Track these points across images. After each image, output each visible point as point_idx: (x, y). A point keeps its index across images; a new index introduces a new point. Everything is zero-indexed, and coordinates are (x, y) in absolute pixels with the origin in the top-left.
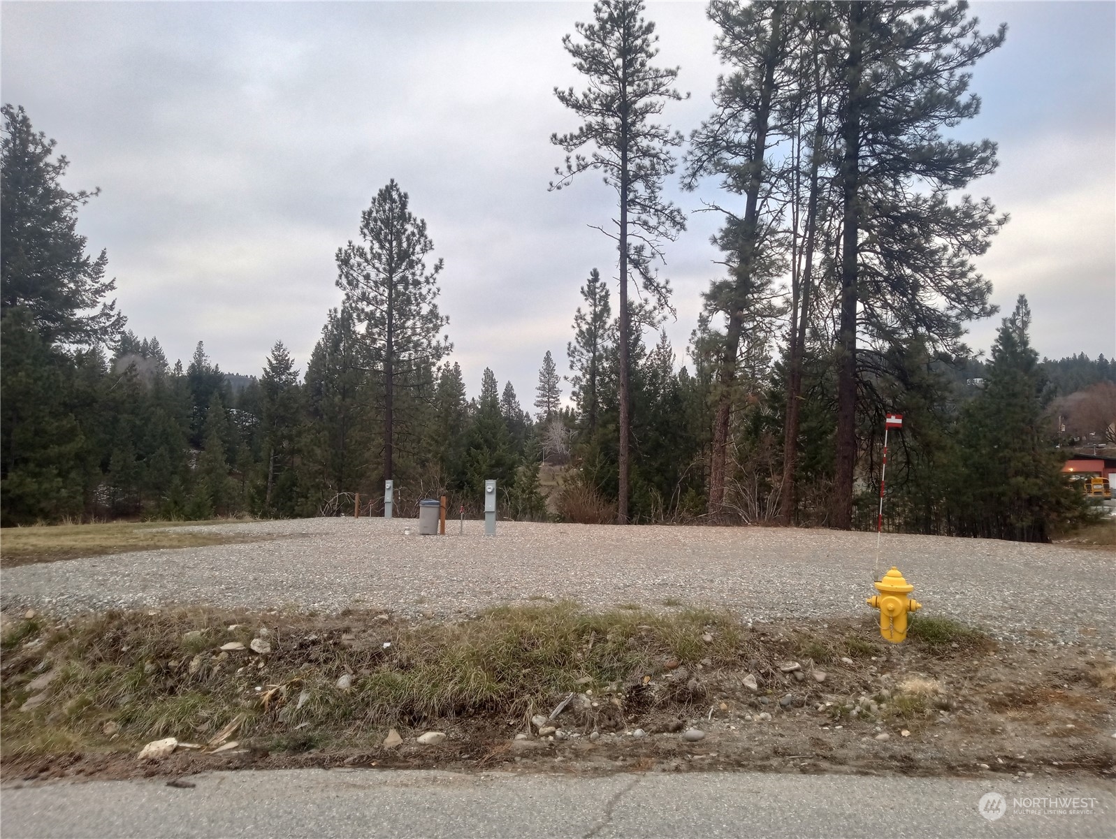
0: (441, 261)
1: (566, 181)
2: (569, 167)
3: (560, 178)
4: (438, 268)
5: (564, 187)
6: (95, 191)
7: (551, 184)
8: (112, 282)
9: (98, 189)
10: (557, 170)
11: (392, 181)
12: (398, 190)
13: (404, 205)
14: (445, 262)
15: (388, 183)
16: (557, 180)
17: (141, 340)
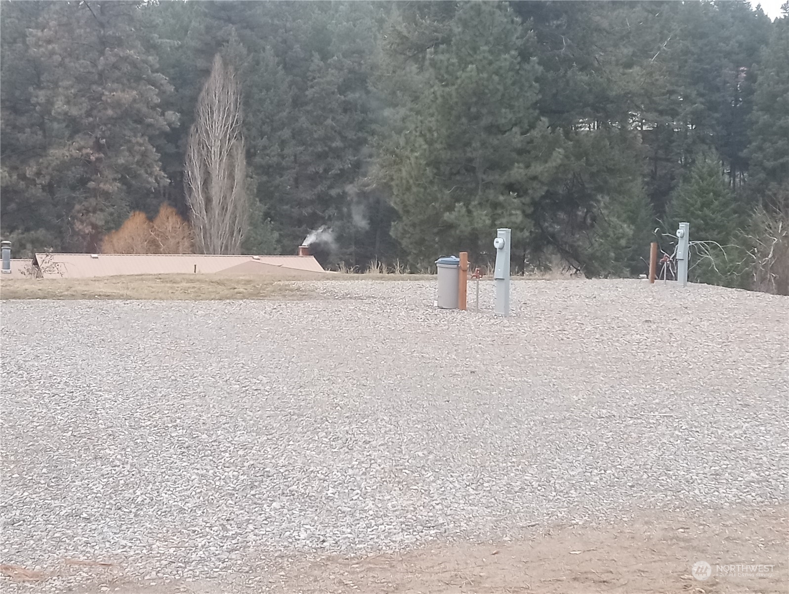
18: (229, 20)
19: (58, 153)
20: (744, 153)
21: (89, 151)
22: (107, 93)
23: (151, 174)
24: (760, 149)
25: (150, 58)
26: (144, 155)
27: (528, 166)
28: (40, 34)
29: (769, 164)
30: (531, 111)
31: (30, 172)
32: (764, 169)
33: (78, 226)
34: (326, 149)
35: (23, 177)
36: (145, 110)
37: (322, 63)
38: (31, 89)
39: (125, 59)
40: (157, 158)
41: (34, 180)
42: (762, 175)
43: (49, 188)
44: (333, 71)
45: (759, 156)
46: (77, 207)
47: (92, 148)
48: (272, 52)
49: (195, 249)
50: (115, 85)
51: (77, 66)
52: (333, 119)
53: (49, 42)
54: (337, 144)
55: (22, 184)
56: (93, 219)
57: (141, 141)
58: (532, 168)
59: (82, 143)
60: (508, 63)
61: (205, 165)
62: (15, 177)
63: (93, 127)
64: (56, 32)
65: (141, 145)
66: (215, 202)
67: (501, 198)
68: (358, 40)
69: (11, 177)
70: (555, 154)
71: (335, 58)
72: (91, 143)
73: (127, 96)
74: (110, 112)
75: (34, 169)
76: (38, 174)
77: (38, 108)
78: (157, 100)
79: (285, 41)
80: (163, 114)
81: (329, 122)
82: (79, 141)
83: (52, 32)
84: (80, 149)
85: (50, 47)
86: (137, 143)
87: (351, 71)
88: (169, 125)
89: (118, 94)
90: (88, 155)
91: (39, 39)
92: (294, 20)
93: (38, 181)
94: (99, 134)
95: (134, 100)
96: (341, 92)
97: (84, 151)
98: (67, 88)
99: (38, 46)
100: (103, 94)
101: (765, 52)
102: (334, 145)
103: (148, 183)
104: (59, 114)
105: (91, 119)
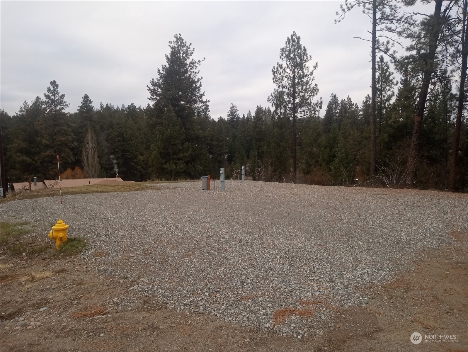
0: (317, 64)
1: (342, 17)
2: (343, 10)
3: (339, 16)
4: (315, 67)
5: (341, 20)
6: (203, 59)
7: (335, 21)
8: (203, 93)
9: (204, 58)
10: (337, 13)
11: (294, 32)
12: (296, 36)
13: (298, 42)
14: (318, 64)
15: (292, 33)
16: (337, 18)
17: (264, 108)
18: (87, 120)
19: (44, 154)
20: (212, 151)
21: (53, 153)
22: (57, 138)
23: (70, 159)
24: (216, 149)
25: (69, 129)
26: (68, 153)
27: (183, 153)
28: (38, 123)
29: (218, 153)
30: (183, 140)
31: (36, 159)
32: (217, 154)
33: (51, 172)
34: (114, 151)
35: (34, 160)
36: (68, 142)
37: (112, 130)
38: (35, 137)
39: (62, 129)
40: (72, 154)
41: (37, 161)
42: (216, 155)
43: (41, 163)
44: (115, 132)
45: (215, 151)
46: (50, 168)
47: (53, 152)
48: (99, 127)
49: (86, 177)
50: (60, 136)
51: (49, 131)
52: (116, 144)
53: (40, 125)
54: (117, 150)
55: (34, 162)
56: (55, 171)
57: (67, 150)
58: (184, 154)
59: (51, 151)
60: (177, 129)
61: (87, 156)
62: (31, 160)
63: (53, 147)
64: (42, 122)
65: (67, 151)
66: (90, 165)
67: (178, 161)
68: (121, 125)
69: (30, 160)
70: (189, 151)
71: (115, 129)
72: (53, 151)
73: (63, 139)
74: (58, 143)
75: (37, 158)
76: (38, 159)
77: (38, 142)
78: (71, 140)
79: (102, 125)
80: (73, 143)
81: (115, 144)
82: (50, 150)
83: (41, 123)
84: (50, 153)
85: (41, 126)
86: (66, 151)
87: (119, 132)
88: (75, 146)
89: (60, 138)
90: (53, 154)
91: (38, 124)
92: (104, 120)
93: (38, 161)
94: (55, 148)
95: (65, 140)
96: (118, 138)
97: (52, 153)
98: (46, 137)
99: (37, 126)
100: (56, 138)
101: (215, 128)
102: (116, 150)
103: (69, 161)
104: (44, 144)
105: (53, 145)
